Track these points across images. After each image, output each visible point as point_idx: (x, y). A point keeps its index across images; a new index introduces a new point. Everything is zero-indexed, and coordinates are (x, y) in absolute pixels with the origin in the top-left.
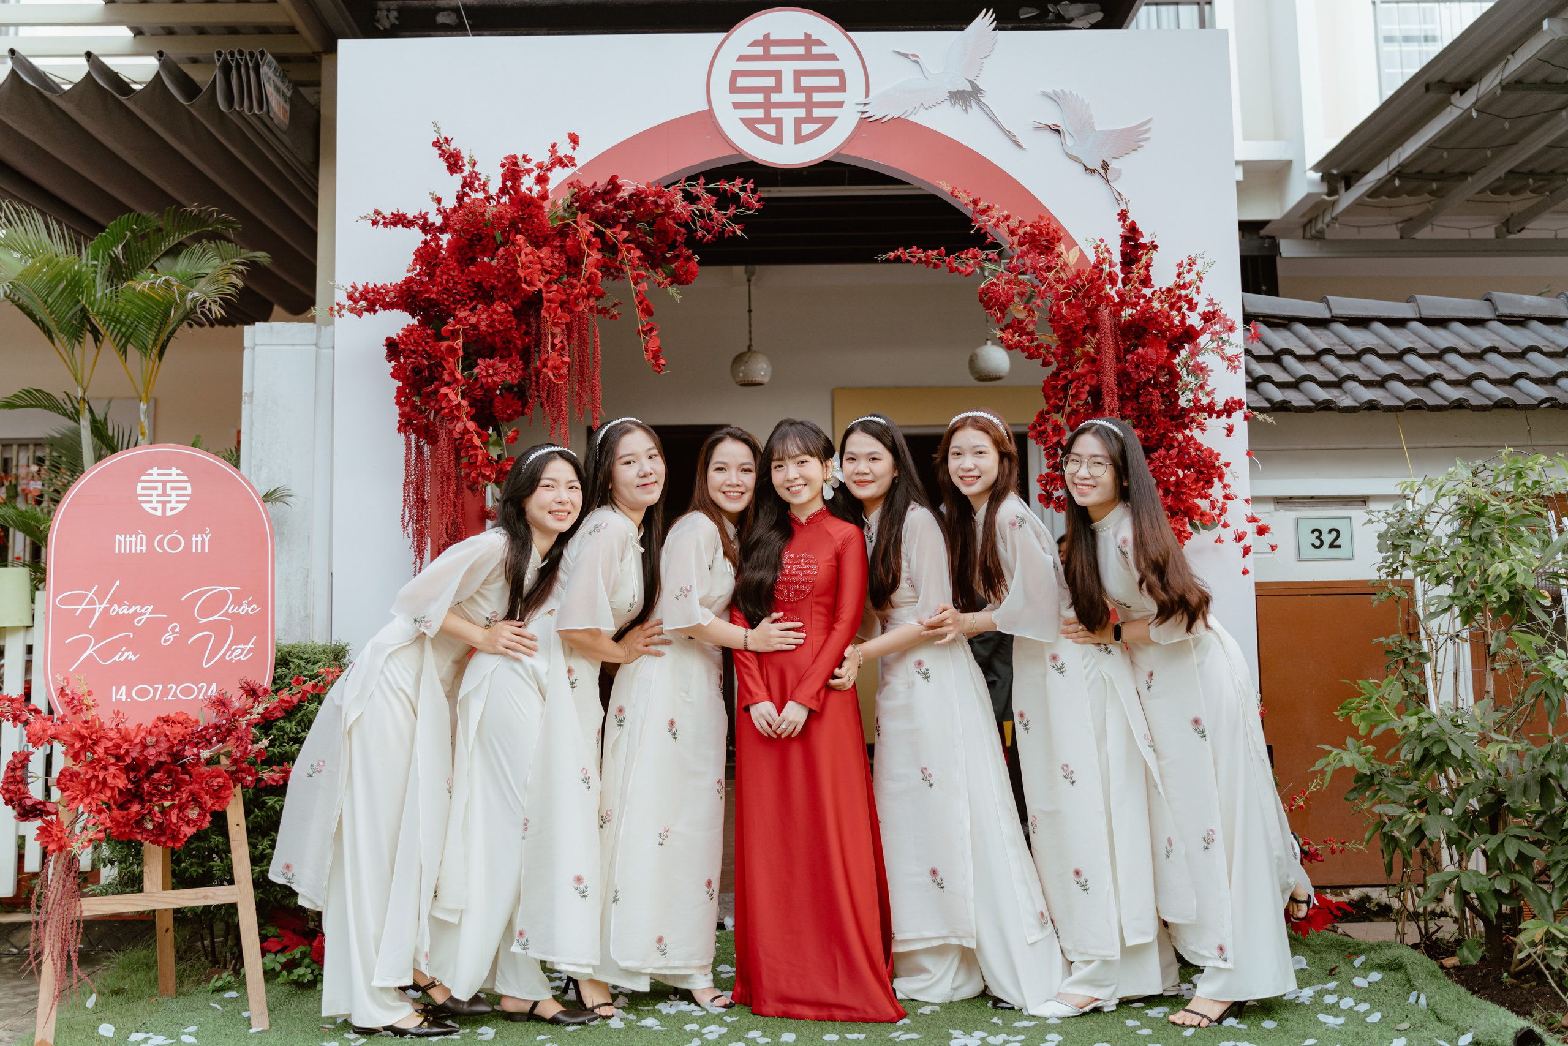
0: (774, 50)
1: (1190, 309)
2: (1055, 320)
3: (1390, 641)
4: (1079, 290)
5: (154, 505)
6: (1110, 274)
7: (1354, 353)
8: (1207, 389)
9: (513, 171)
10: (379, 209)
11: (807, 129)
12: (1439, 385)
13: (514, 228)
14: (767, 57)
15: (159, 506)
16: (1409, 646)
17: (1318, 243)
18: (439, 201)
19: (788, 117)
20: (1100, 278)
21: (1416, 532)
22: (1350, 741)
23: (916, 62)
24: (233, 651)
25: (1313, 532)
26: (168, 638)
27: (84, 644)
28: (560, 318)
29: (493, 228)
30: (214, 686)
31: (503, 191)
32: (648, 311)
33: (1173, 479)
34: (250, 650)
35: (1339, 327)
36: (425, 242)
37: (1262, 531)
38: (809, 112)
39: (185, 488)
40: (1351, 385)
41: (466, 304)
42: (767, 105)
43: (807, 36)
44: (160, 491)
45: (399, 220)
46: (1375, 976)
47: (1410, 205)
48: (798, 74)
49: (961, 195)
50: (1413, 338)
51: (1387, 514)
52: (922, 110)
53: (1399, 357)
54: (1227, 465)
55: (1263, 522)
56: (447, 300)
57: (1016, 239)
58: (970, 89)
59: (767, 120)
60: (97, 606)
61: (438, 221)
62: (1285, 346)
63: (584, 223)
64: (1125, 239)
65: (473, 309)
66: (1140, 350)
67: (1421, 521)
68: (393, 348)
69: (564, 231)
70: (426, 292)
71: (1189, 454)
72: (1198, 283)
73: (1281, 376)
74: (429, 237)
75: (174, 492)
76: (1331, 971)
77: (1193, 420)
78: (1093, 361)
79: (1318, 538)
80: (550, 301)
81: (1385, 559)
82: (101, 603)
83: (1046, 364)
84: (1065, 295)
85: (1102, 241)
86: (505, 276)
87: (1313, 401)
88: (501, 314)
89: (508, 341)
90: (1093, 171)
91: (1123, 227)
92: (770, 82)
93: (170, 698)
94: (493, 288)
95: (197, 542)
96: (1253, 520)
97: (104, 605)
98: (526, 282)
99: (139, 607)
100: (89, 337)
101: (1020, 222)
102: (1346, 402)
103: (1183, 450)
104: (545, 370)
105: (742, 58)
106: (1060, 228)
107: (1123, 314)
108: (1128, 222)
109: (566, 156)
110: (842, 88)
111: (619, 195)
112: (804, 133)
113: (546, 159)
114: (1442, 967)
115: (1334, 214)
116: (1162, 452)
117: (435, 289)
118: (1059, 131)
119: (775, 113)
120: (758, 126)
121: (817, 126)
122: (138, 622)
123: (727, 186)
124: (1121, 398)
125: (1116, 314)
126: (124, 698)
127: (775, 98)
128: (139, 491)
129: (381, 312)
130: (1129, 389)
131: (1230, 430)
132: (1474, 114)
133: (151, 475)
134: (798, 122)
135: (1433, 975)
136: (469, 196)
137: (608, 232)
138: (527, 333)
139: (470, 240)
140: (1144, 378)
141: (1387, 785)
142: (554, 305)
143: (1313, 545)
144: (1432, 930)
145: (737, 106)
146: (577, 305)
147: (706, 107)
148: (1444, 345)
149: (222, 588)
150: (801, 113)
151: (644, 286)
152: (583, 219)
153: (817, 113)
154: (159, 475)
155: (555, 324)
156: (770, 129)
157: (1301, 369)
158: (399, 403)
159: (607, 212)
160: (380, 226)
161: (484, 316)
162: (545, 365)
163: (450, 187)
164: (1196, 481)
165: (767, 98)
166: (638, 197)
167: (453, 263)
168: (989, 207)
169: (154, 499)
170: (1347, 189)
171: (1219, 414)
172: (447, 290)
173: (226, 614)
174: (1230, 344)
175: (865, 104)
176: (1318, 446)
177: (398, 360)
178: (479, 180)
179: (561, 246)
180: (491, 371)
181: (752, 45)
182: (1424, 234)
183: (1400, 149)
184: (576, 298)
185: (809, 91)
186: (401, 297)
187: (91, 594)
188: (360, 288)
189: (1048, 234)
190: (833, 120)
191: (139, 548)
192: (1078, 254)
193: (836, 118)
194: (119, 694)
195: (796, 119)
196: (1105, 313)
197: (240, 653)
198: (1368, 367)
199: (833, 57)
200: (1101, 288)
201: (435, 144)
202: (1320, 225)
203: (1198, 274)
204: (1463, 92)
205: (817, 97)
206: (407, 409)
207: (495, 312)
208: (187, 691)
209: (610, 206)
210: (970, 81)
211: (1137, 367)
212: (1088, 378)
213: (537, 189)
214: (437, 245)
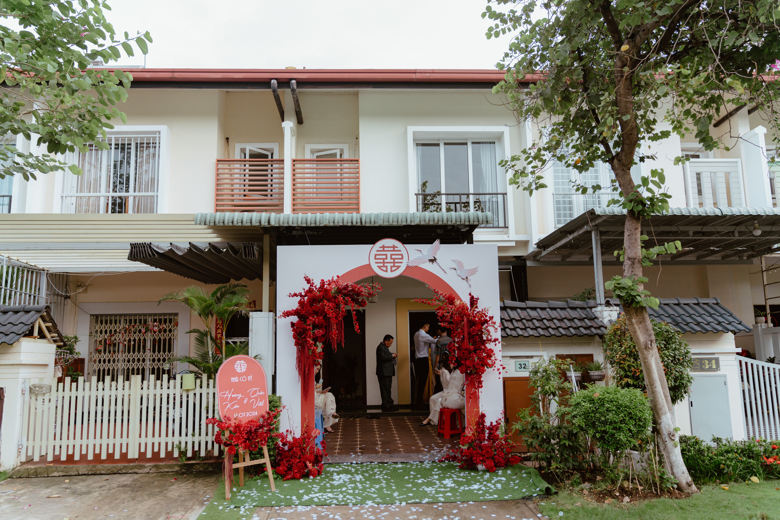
0: (385, 249)
1: (487, 317)
4: (459, 311)
6: (467, 308)
7: (531, 319)
8: (490, 335)
10: (291, 293)
11: (394, 269)
12: (550, 329)
13: (323, 297)
14: (384, 251)
15: (240, 370)
17: (538, 263)
18: (304, 290)
19: (389, 265)
20: (465, 308)
23: (420, 252)
25: (520, 365)
26: (245, 401)
27: (227, 404)
29: (318, 296)
30: (256, 412)
31: (320, 287)
33: (482, 356)
34: (263, 403)
36: (301, 300)
37: (504, 368)
38: (394, 265)
39: (245, 365)
40: (528, 329)
41: (312, 315)
42: (384, 263)
43: (394, 245)
44: (240, 366)
45: (295, 295)
48: (391, 255)
50: (546, 314)
53: (542, 320)
54: (496, 351)
55: (504, 366)
56: (307, 314)
57: (444, 298)
58: (434, 258)
59: (384, 266)
60: (229, 395)
61: (303, 294)
63: (340, 297)
64: (471, 299)
65: (313, 317)
66: (473, 327)
68: (293, 324)
69: (335, 298)
70: (302, 312)
71: (486, 351)
74: (302, 298)
75: (243, 366)
76: (516, 474)
77: (486, 343)
84: (456, 314)
86: (322, 309)
87: (518, 334)
88: (321, 318)
89: (322, 325)
90: (464, 279)
91: (470, 296)
92: (384, 257)
94: (319, 312)
95: (249, 378)
96: (501, 365)
99: (238, 395)
100: (210, 315)
101: (446, 294)
103: (484, 350)
104: (332, 335)
105: (378, 251)
109: (336, 280)
110: (402, 258)
111: (348, 288)
113: (331, 281)
115: (541, 256)
116: (479, 350)
118: (455, 269)
119: (386, 265)
120: (381, 268)
121: (396, 268)
122: (238, 398)
123: (374, 285)
124: (469, 339)
125: (468, 318)
127: (386, 261)
128: (235, 367)
129: (290, 316)
130: (471, 337)
131: (496, 345)
134: (391, 267)
135: (536, 475)
136: (312, 288)
137: (346, 298)
138: (326, 322)
139: (312, 300)
140: (475, 334)
142: (334, 318)
143: (519, 368)
145: (376, 263)
148: (554, 316)
149: (256, 389)
150: (392, 265)
152: (340, 294)
153: (396, 265)
154: (239, 362)
155: (334, 323)
156: (384, 269)
159: (345, 293)
160: (291, 297)
161: (317, 319)
163: (307, 286)
164: (488, 356)
165: (384, 261)
166: (353, 290)
168: (438, 291)
169: (239, 368)
170: (543, 251)
171: (494, 341)
173: (257, 395)
174: (496, 325)
175: (408, 262)
176: (521, 343)
177: (294, 328)
178: (314, 285)
180: (318, 333)
181: (380, 247)
184: (339, 317)
185: (394, 259)
186: (295, 313)
187: (227, 392)
188: (286, 311)
189: (453, 296)
190: (400, 266)
191: (237, 380)
192: (460, 301)
196: (465, 318)
197: (261, 404)
198: (533, 324)
199: (400, 251)
200: (465, 310)
201: (304, 278)
202: (537, 258)
204: (570, 235)
205: (396, 261)
207: (319, 318)
208: (251, 414)
209: (346, 291)
211: (473, 331)
213: (328, 288)
214: (304, 300)
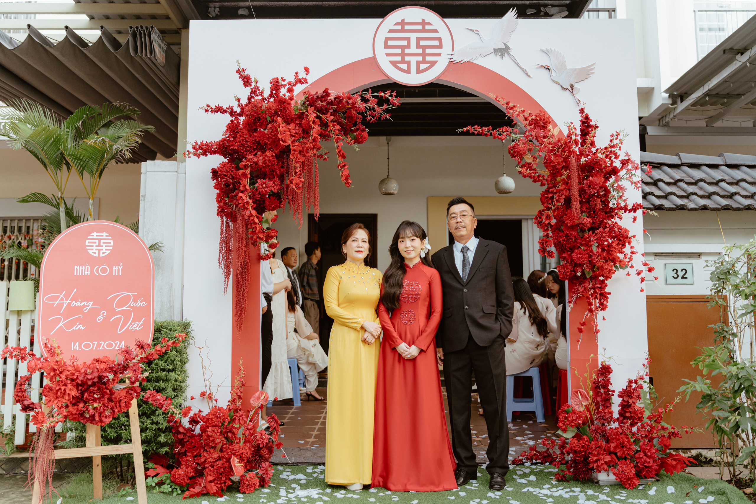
0: (407, 27)
1: (616, 158)
2: (547, 163)
3: (717, 327)
4: (559, 148)
5: (94, 251)
6: (575, 140)
7: (694, 181)
8: (624, 198)
9: (276, 85)
10: (209, 104)
12: (737, 198)
13: (276, 114)
14: (403, 30)
15: (97, 252)
16: (726, 329)
17: (666, 128)
18: (239, 100)
19: (413, 60)
20: (570, 142)
21: (731, 272)
22: (698, 377)
23: (477, 34)
24: (133, 325)
25: (673, 270)
26: (100, 318)
27: (58, 321)
28: (299, 159)
29: (266, 114)
30: (123, 343)
31: (271, 95)
32: (343, 156)
33: (606, 243)
34: (142, 325)
35: (685, 168)
36: (232, 121)
37: (650, 270)
38: (424, 58)
39: (110, 243)
40: (694, 197)
41: (252, 152)
42: (403, 55)
43: (423, 20)
44: (97, 244)
45: (219, 110)
46: (711, 498)
47: (712, 110)
48: (418, 39)
49: (500, 100)
50: (723, 174)
51: (715, 262)
52: (480, 58)
53: (716, 183)
54: (634, 236)
55: (650, 265)
56: (242, 150)
57: (527, 122)
58: (504, 47)
59: (403, 62)
60: (65, 302)
61: (239, 110)
62: (659, 177)
63: (311, 112)
64: (583, 123)
65: (255, 155)
66: (591, 178)
67: (733, 266)
68: (215, 173)
69: (301, 116)
70: (232, 145)
71: (615, 231)
72: (620, 145)
73: (658, 192)
74: (233, 118)
75: (104, 245)
76: (687, 494)
77: (616, 214)
78: (567, 183)
79: (676, 273)
80: (294, 150)
81: (714, 285)
82: (67, 300)
83: (542, 185)
84: (552, 151)
85: (572, 123)
86: (271, 138)
87: (675, 205)
88: (270, 157)
89: (273, 171)
90: (566, 89)
91: (581, 116)
92: (404, 43)
93: (101, 349)
94: (266, 144)
95: (115, 270)
97: (68, 301)
98: (282, 141)
99: (86, 302)
100: (65, 167)
101: (530, 113)
102: (692, 205)
103: (612, 229)
104: (291, 185)
105: (391, 31)
106: (549, 117)
107: (582, 160)
108: (584, 114)
109: (303, 78)
110: (440, 46)
111: (329, 98)
112: (421, 69)
113: (292, 79)
114: (745, 494)
115: (675, 114)
116: (601, 230)
117: (236, 144)
118: (549, 69)
119: (407, 58)
120: (398, 65)
121: (427, 65)
122: (85, 310)
123: (383, 94)
124: (581, 202)
125: (578, 160)
126: (77, 348)
127: (407, 51)
128: (87, 244)
129: (209, 156)
130: (584, 198)
131: (635, 219)
132: (748, 65)
133: (93, 236)
134: (418, 63)
135: (742, 498)
136: (254, 98)
137: (323, 116)
138: (282, 167)
139: (254, 120)
140: (593, 193)
141: (718, 400)
142: (296, 153)
143: (673, 277)
144: (737, 474)
145: (388, 55)
146: (307, 152)
147: (372, 55)
148: (739, 178)
149: (128, 293)
150: (420, 58)
151: (341, 143)
152: (311, 110)
153: (428, 58)
154: (97, 236)
155: (297, 162)
156: (404, 66)
157: (669, 189)
158: (218, 201)
159: (323, 106)
160: (210, 112)
161: (261, 158)
162: (291, 183)
163: (244, 93)
164: (618, 244)
165: (403, 51)
166: (338, 99)
167: (245, 132)
168: (514, 106)
169: (94, 248)
170: (681, 102)
171: (630, 211)
172: (242, 145)
173: (130, 306)
174: (636, 176)
175: (452, 55)
176: (676, 228)
177: (217, 180)
178: (259, 90)
179: (300, 124)
180: (264, 186)
181: (396, 24)
182: (718, 124)
183: (709, 82)
184: (307, 149)
185: (424, 48)
186: (219, 148)
187: (62, 296)
188: (199, 143)
189: (544, 120)
190: (435, 62)
191: (86, 273)
192: (559, 130)
193: (437, 61)
194: (75, 346)
195: (417, 62)
196: (573, 160)
197: (137, 326)
198: (701, 188)
199: (436, 31)
200: (570, 147)
201: (237, 72)
202: (667, 119)
203: (620, 140)
204: (742, 54)
205: (428, 51)
206: (222, 204)
207: (266, 156)
208: (110, 345)
210: (504, 44)
211: (589, 186)
212: (564, 192)
213: (288, 95)
214: (238, 122)
